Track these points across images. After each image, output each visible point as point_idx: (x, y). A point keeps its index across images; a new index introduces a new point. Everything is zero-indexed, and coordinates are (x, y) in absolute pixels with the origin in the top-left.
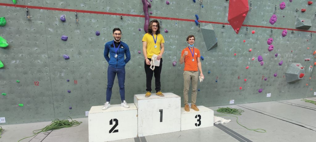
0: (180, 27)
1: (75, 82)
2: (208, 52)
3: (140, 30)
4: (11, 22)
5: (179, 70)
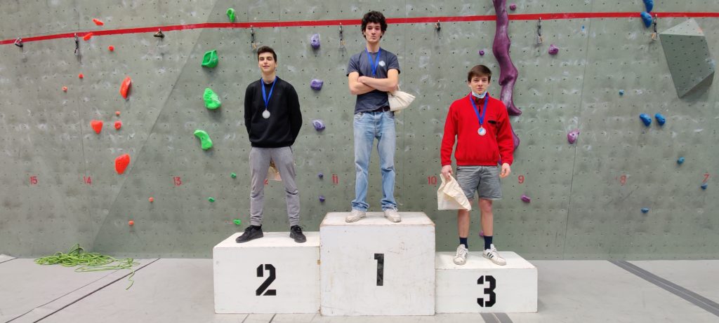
0: (595, 35)
1: (335, 179)
2: (679, 101)
3: (482, 54)
4: (225, 60)
5: (585, 154)
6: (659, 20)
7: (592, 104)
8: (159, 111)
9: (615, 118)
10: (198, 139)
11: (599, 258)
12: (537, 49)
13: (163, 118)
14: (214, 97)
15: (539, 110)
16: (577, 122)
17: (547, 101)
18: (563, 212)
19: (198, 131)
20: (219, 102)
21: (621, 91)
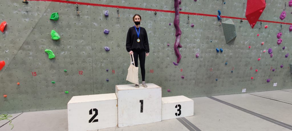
0: (204, 22)
1: (113, 72)
2: (227, 44)
3: (170, 25)
4: (63, 17)
5: (201, 61)
6: (222, 19)
7: (203, 45)
8: (25, 39)
9: (209, 49)
10: (47, 54)
11: (204, 96)
12: (188, 25)
13: (27, 43)
14: (56, 34)
15: (188, 46)
16: (198, 50)
17: (190, 43)
18: (194, 81)
19: (46, 50)
20: (59, 37)
21: (211, 41)
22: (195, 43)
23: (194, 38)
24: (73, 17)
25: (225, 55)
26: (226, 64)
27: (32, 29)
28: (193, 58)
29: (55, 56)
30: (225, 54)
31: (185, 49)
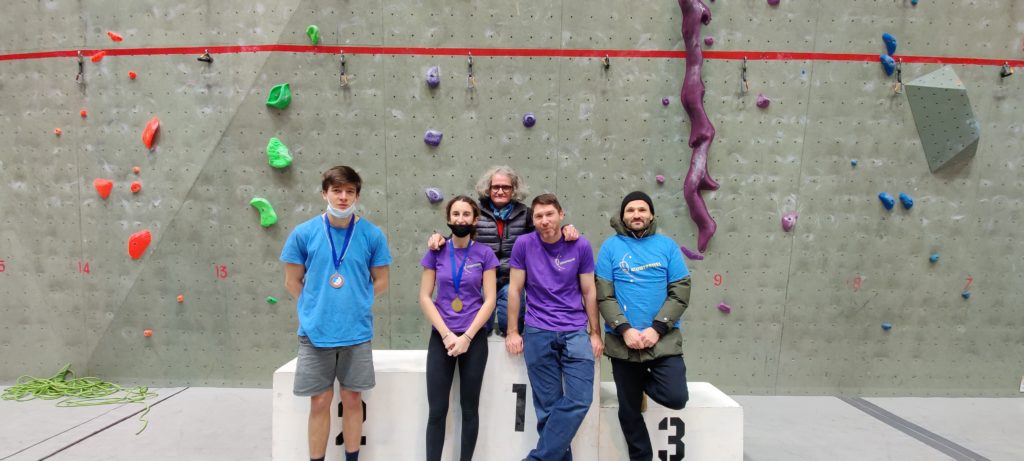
0: (818, 84)
2: (932, 177)
3: (666, 103)
4: (301, 97)
5: (806, 247)
6: (903, 66)
7: (813, 178)
8: (200, 167)
9: (846, 198)
10: (256, 211)
11: (824, 394)
12: (741, 100)
13: (204, 178)
14: (283, 150)
15: (743, 183)
16: (793, 201)
17: (754, 171)
18: (776, 328)
19: (255, 200)
20: (290, 158)
21: (854, 160)
22: (776, 174)
23: (772, 151)
24: (329, 95)
25: (925, 222)
26: (932, 261)
27: (218, 135)
28: (769, 231)
29: (279, 218)
30: (927, 218)
31: (731, 197)
